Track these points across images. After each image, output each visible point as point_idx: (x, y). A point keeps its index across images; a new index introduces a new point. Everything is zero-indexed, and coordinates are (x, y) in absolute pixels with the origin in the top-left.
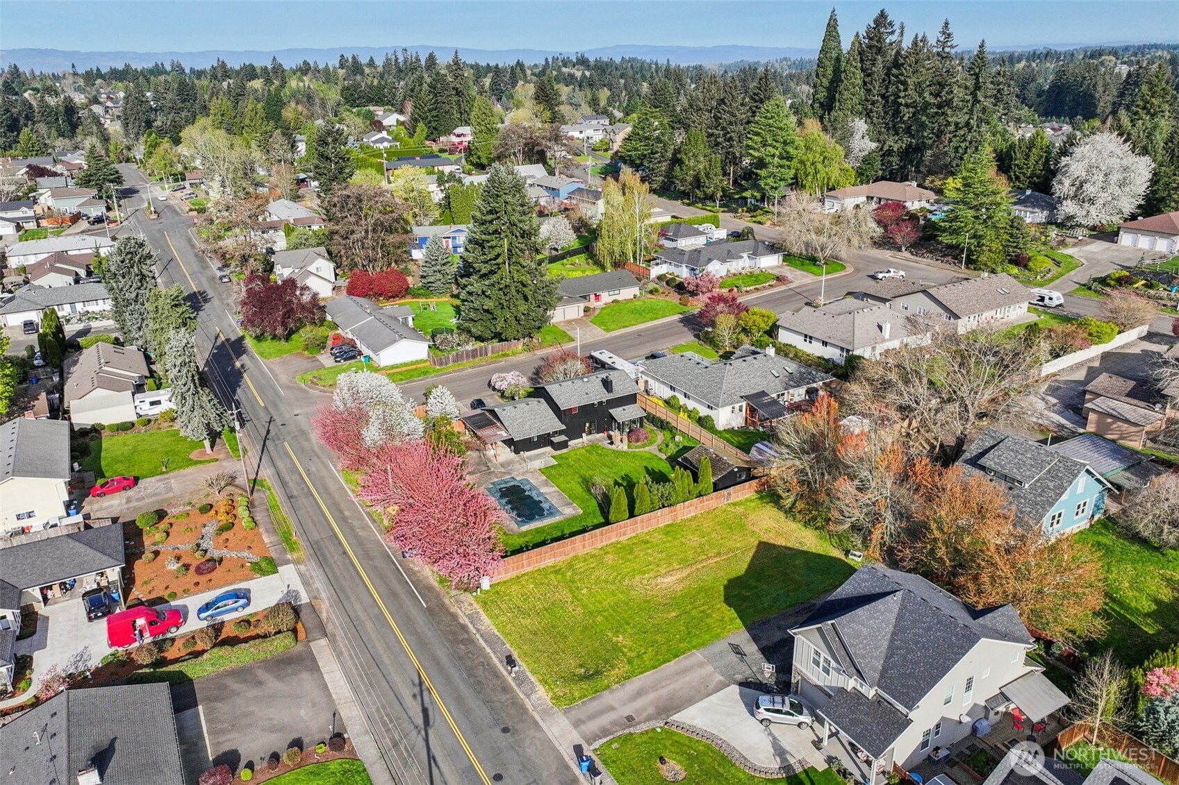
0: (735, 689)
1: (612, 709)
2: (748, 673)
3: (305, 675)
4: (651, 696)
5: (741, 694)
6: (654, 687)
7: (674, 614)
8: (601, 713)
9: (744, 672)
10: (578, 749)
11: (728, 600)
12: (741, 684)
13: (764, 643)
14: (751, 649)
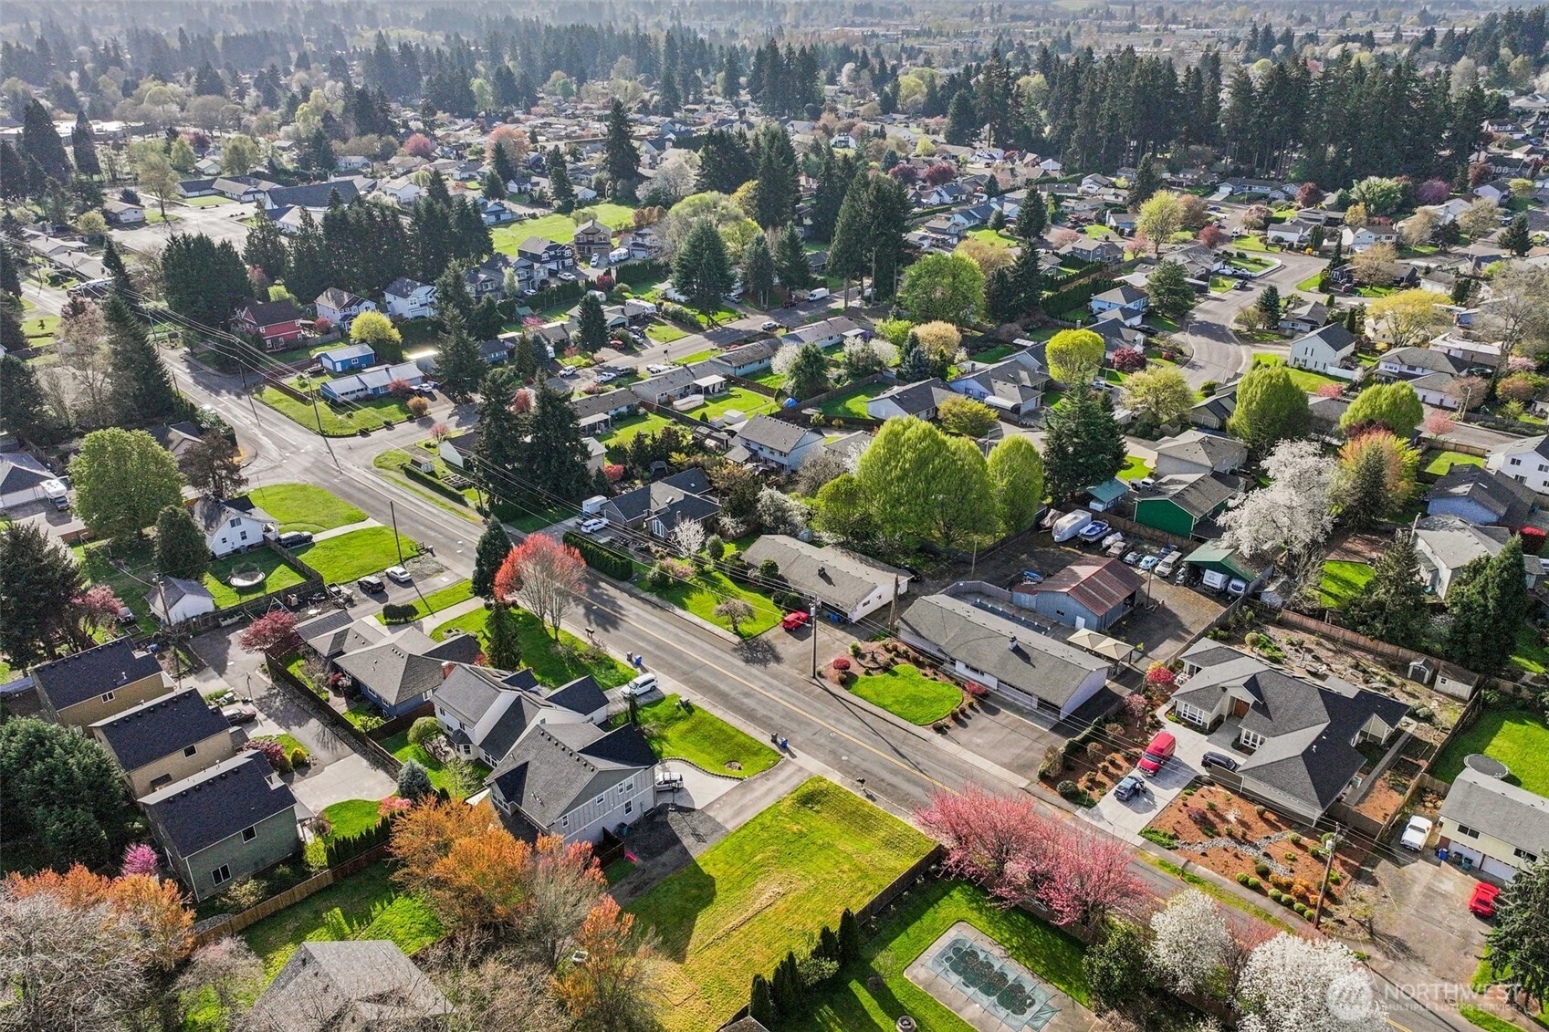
0: (698, 806)
1: (782, 782)
2: (688, 819)
3: (1006, 760)
4: (757, 794)
5: (692, 802)
6: (759, 799)
7: (759, 857)
8: (789, 777)
9: (694, 820)
10: (793, 756)
11: (710, 881)
12: (694, 810)
13: (677, 848)
14: (688, 841)
